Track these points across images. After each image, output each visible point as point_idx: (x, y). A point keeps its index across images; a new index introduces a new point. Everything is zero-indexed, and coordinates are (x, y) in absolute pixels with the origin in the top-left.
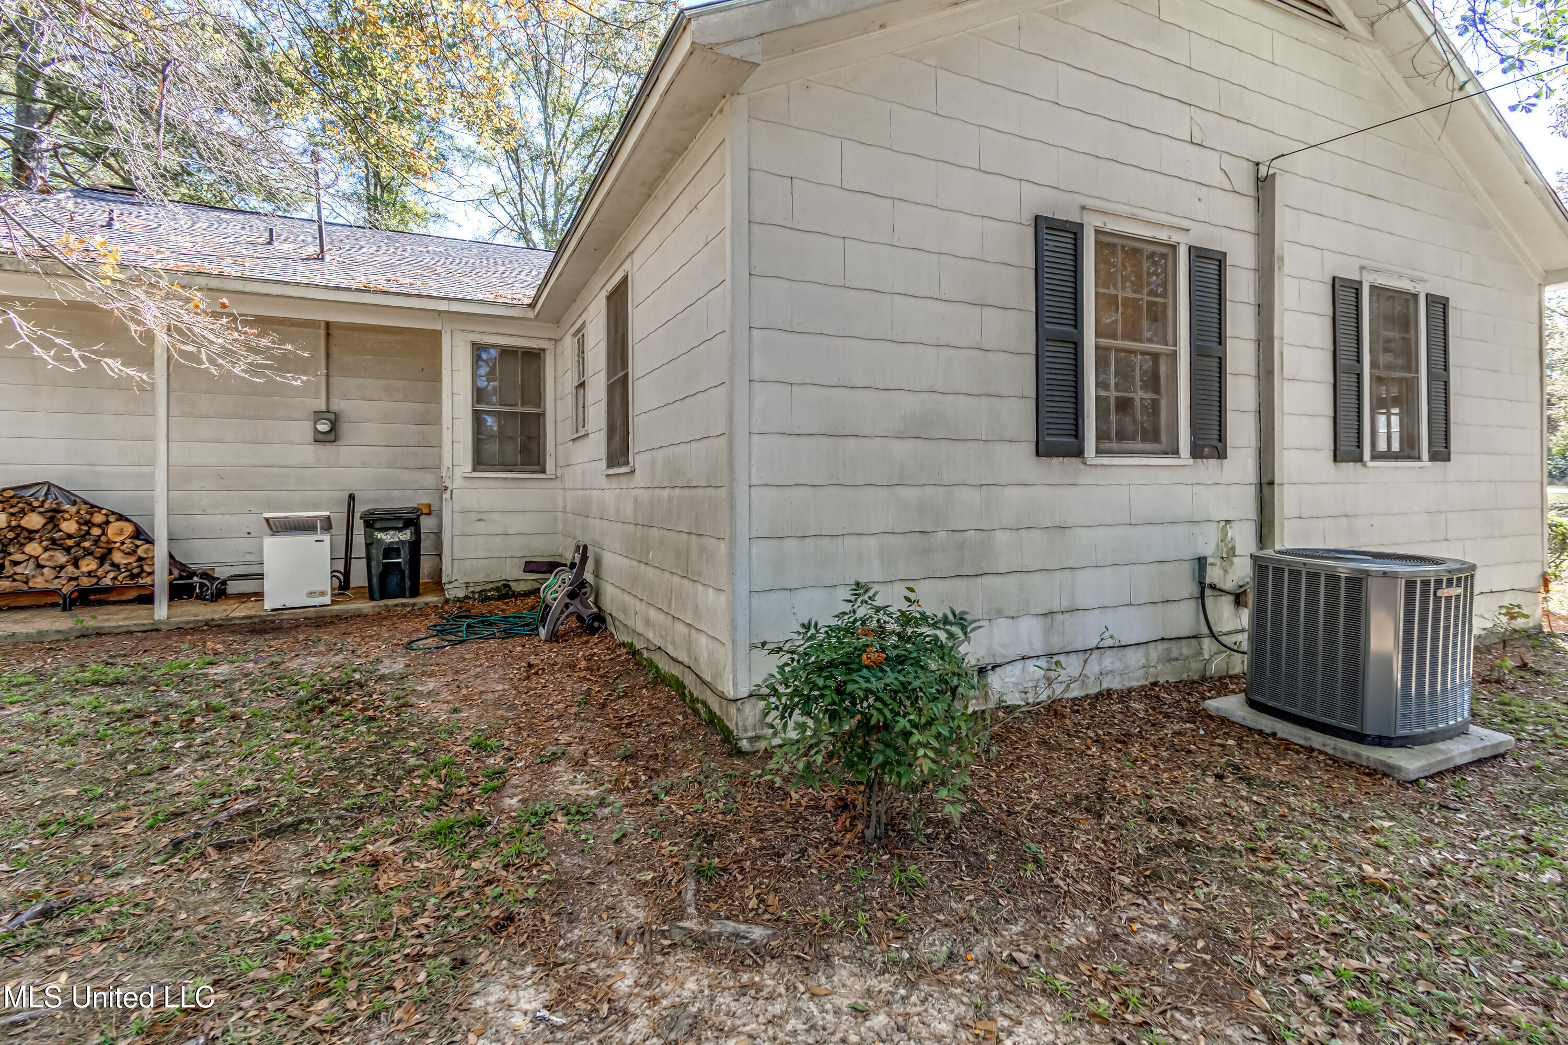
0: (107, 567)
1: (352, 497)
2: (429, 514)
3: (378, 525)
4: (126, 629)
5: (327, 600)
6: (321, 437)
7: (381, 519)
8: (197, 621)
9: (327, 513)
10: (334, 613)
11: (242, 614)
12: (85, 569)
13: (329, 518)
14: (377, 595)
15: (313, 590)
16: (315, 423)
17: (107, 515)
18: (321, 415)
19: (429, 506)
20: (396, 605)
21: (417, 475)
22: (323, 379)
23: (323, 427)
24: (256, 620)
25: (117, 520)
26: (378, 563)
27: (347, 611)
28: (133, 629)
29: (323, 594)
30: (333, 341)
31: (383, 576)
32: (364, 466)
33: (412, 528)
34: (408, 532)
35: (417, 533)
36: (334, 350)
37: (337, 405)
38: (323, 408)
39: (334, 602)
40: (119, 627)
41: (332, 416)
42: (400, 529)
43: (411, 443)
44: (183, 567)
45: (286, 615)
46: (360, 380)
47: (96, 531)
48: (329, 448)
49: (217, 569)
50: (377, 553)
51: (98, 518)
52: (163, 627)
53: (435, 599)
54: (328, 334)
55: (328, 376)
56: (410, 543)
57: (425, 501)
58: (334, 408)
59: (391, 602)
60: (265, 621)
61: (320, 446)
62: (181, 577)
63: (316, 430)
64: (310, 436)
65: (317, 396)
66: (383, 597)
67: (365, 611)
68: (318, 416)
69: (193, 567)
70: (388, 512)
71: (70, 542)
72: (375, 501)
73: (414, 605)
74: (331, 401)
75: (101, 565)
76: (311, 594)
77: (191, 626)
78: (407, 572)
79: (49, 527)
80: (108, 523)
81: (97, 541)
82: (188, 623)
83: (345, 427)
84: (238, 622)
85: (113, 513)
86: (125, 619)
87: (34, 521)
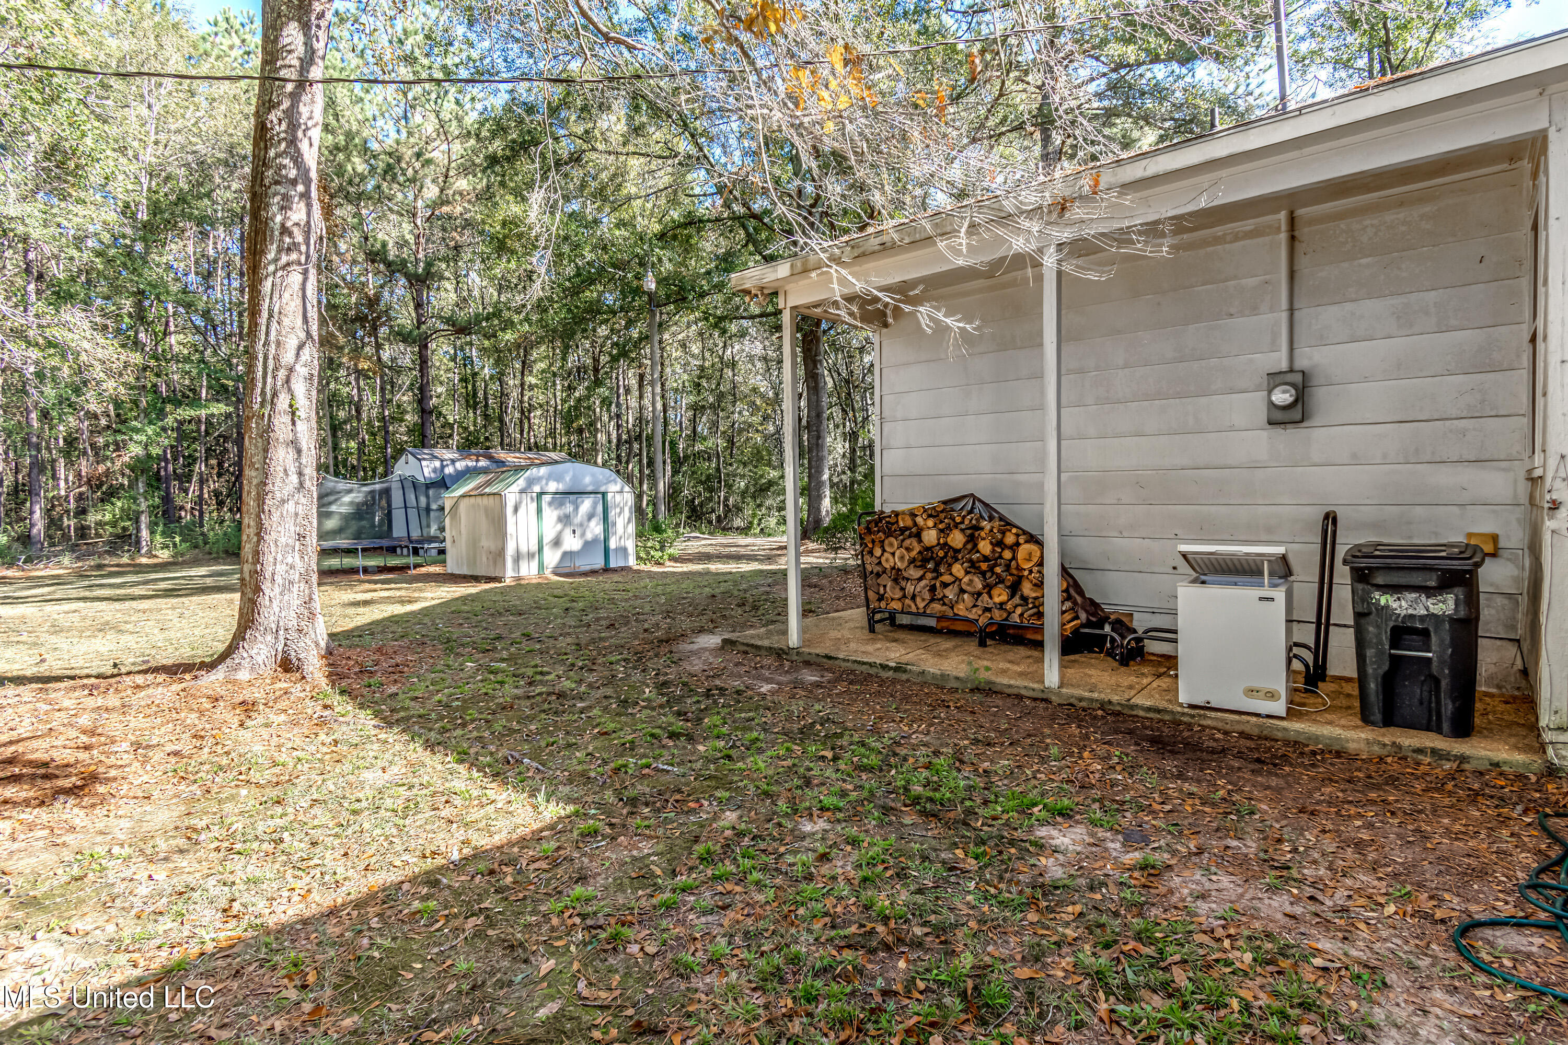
0: (1017, 600)
1: (1331, 519)
2: (1494, 555)
3: (1380, 580)
4: (1015, 691)
5: (1279, 707)
6: (1279, 416)
7: (1389, 568)
8: (1092, 700)
9: (1280, 550)
10: (1292, 736)
11: (1148, 703)
12: (997, 600)
13: (1284, 558)
14: (1378, 717)
15: (1256, 685)
16: (1270, 392)
17: (1017, 535)
18: (1279, 379)
19: (1495, 538)
20: (1419, 751)
21: (1467, 476)
22: (1284, 316)
23: (1282, 397)
24: (1167, 717)
25: (1026, 542)
26: (1380, 653)
27: (1317, 739)
28: (1023, 692)
29: (1272, 695)
30: (1300, 248)
31: (1389, 682)
32: (1356, 460)
33: (1460, 591)
34: (1450, 599)
35: (1472, 600)
36: (1303, 262)
37: (1307, 358)
38: (1284, 366)
39: (1291, 714)
40: (1010, 686)
41: (1298, 378)
42: (1429, 591)
43: (1454, 413)
44: (1093, 606)
45: (1212, 719)
46: (1348, 306)
47: (1007, 554)
48: (1292, 433)
49: (1136, 615)
50: (1381, 636)
51: (1010, 539)
52: (1053, 698)
53: (1519, 757)
54: (1293, 238)
55: (1291, 310)
56: (1452, 620)
57: (1486, 527)
58: (1301, 363)
59: (1410, 740)
60: (1180, 723)
61: (1278, 431)
62: (1089, 624)
63: (1272, 404)
64: (1263, 416)
65: (1274, 348)
66: (1389, 721)
67: (1352, 747)
68: (1275, 379)
69: (1108, 609)
70: (1402, 552)
71: (984, 566)
72: (1376, 526)
73: (1463, 759)
74: (1297, 352)
75: (1012, 596)
76: (1251, 692)
77: (1084, 704)
78: (1444, 683)
79: (969, 546)
80: (1018, 544)
81: (1008, 567)
82: (1081, 699)
83: (1320, 395)
84: (1141, 713)
85: (1025, 532)
86: (1021, 674)
87: (957, 539)
